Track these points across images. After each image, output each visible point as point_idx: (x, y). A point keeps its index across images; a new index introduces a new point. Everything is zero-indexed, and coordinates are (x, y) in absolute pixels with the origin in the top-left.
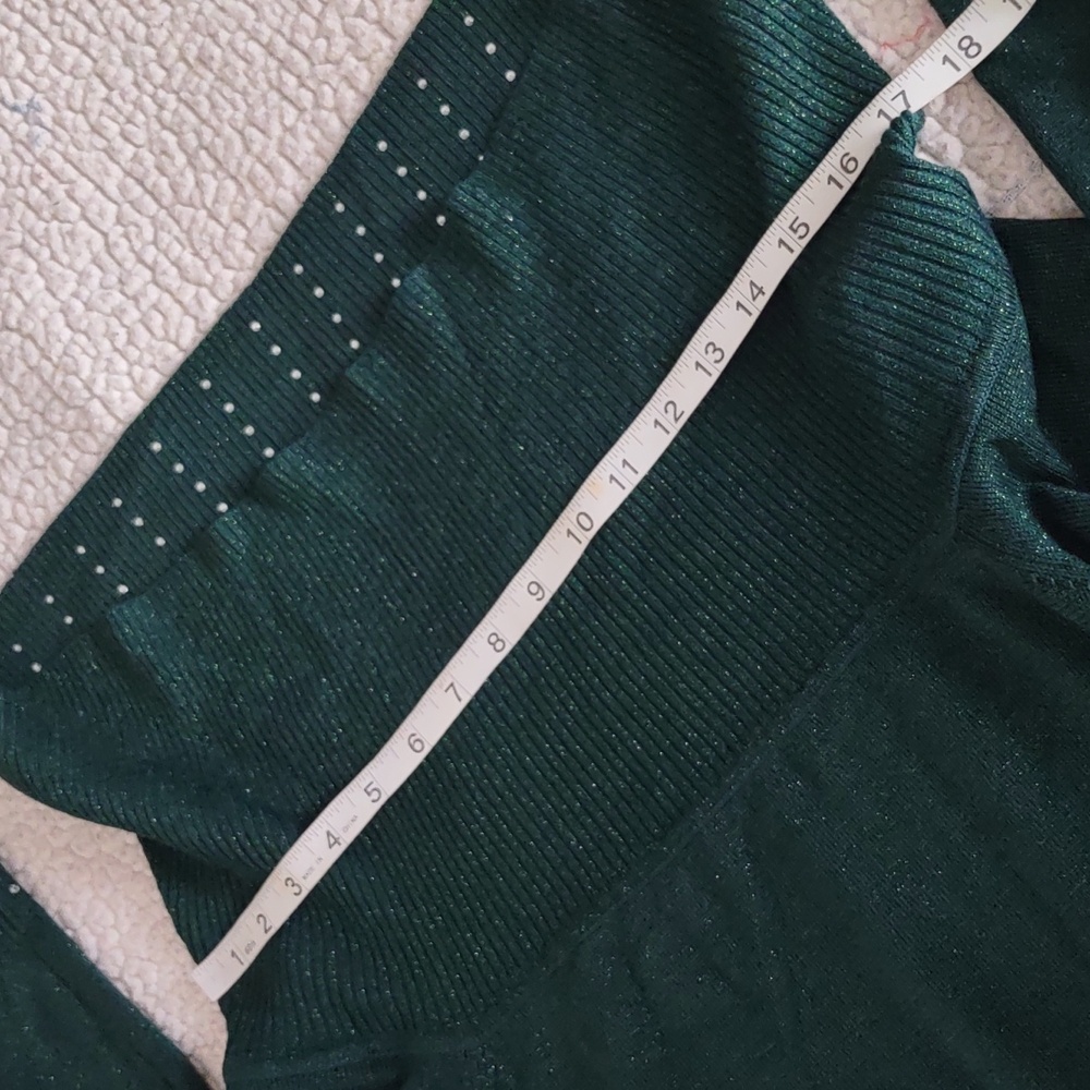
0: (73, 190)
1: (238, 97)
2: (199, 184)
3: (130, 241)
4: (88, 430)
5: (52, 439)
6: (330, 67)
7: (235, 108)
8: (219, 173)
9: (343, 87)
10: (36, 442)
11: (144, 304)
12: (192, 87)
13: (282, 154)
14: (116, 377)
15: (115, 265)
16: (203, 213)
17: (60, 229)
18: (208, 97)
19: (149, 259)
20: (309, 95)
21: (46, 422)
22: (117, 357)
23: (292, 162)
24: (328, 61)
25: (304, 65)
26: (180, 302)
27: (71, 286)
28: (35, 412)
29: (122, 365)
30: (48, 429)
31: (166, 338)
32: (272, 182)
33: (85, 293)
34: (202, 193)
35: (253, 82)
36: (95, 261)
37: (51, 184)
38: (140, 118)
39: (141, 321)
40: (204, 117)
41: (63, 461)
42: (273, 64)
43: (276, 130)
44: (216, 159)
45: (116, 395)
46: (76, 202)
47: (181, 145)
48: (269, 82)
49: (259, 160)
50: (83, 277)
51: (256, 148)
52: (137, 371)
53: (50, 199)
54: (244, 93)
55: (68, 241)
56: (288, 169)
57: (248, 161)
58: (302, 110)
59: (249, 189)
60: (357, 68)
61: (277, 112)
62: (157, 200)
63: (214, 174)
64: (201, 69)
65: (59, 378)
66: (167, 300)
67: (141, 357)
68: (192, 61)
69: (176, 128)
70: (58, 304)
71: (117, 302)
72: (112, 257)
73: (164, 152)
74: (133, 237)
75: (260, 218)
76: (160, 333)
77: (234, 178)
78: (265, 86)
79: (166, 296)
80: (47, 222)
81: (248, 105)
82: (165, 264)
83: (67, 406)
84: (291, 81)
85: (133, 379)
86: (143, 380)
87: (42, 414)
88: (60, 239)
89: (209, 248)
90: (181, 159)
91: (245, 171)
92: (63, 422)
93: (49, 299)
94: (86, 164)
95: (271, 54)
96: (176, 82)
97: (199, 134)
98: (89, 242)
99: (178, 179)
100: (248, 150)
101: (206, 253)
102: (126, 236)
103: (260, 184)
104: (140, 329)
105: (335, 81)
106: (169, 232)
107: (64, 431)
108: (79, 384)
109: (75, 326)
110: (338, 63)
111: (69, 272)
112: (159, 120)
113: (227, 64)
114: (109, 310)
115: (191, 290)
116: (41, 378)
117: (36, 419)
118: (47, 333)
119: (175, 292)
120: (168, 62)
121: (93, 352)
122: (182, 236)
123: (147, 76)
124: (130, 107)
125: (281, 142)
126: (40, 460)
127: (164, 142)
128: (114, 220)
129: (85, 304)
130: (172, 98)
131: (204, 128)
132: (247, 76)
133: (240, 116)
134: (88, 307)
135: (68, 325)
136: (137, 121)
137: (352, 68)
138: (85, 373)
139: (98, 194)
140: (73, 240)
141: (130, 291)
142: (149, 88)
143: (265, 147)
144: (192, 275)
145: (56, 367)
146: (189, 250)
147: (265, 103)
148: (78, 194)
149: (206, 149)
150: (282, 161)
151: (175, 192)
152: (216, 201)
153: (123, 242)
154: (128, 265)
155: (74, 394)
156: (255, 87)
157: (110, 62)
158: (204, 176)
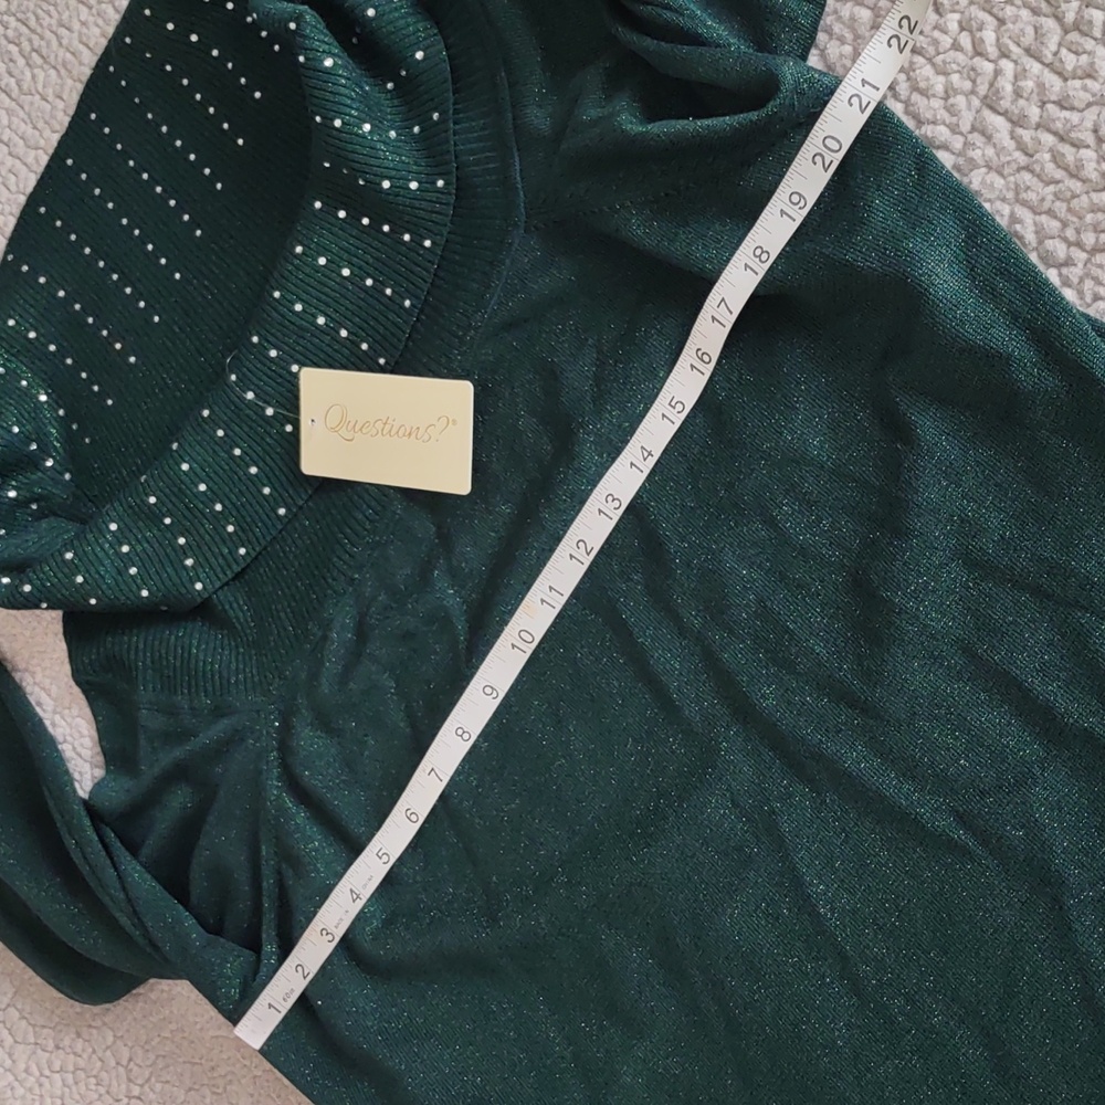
1: (52, 8)
2: (34, 77)
7: (50, 16)
12: (23, 8)
13: (81, 42)
16: (37, 97)
32: (76, 63)
34: (35, 83)
43: (76, 26)
44: (42, 57)
47: (21, 52)
51: (65, 42)
57: (61, 52)
58: (90, 8)
59: (63, 71)
61: (75, 13)
62: (10, 97)
63: (42, 67)
69: (17, 41)
73: (11, 60)
77: (54, 68)
79: (18, 161)
81: (59, 13)
82: (17, 139)
89: (42, 121)
90: (21, 62)
91: (60, 60)
97: (30, 41)
99: (20, 77)
100: (61, 44)
101: (40, 125)
106: (18, 116)
115: (32, 153)
122: (26, 117)
125: (80, 34)
127: (10, 52)
133: (54, 22)
143: (70, 39)
144: (32, 143)
146: (30, 125)
147: (68, 8)
149: (36, 51)
150: (81, 47)
151: (19, 86)
152: (44, 87)
158: (36, 71)
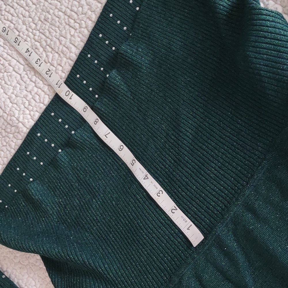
0: (10, 63)
1: (57, 29)
2: (47, 56)
3: (28, 75)
4: (18, 133)
5: (8, 137)
6: (83, 15)
7: (56, 32)
8: (52, 52)
9: (88, 20)
10: (4, 138)
11: (33, 93)
12: (43, 28)
13: (71, 43)
14: (25, 115)
15: (24, 83)
17: (7, 75)
18: (48, 30)
19: (34, 80)
20: (78, 25)
21: (6, 132)
22: (26, 109)
23: (74, 45)
24: (82, 14)
25: (75, 16)
26: (43, 91)
27: (11, 91)
28: (2, 129)
29: (28, 112)
30: (6, 134)
31: (40, 102)
32: (68, 52)
33: (15, 92)
34: (48, 58)
35: (61, 24)
36: (18, 83)
37: (4, 62)
38: (29, 39)
39: (32, 98)
40: (47, 36)
41: (11, 143)
42: (66, 17)
43: (69, 36)
44: (52, 48)
45: (26, 121)
46: (11, 66)
47: (41, 45)
48: (66, 23)
49: (64, 46)
50: (14, 87)
51: (63, 43)
52: (32, 113)
53: (4, 66)
54: (59, 27)
55: (10, 78)
56: (73, 47)
57: (61, 47)
58: (76, 30)
59: (62, 55)
60: (91, 14)
61: (68, 31)
63: (51, 53)
64: (45, 22)
65: (9, 118)
66: (40, 91)
67: (33, 109)
68: (42, 20)
69: (39, 41)
70: (8, 96)
71: (25, 94)
72: (23, 81)
73: (36, 48)
74: (28, 74)
75: (66, 63)
76: (38, 101)
77: (57, 53)
78: (65, 24)
79: (40, 89)
80: (3, 73)
81: (60, 31)
83: (12, 126)
84: (72, 21)
85: (31, 115)
86: (34, 115)
87: (5, 130)
88: (7, 77)
90: (41, 49)
91: (60, 50)
92: (11, 131)
93: (5, 95)
94: (14, 55)
95: (66, 15)
96: (38, 28)
97: (46, 42)
98: (16, 77)
100: (61, 44)
102: (27, 74)
103: (65, 53)
104: (32, 100)
105: (85, 19)
107: (11, 134)
108: (15, 119)
109: (13, 102)
110: (85, 14)
111: (10, 87)
112: (34, 39)
113: (53, 20)
114: (23, 96)
116: (4, 119)
117: (3, 131)
118: (5, 105)
119: (42, 88)
120: (36, 22)
121: (18, 109)
123: (30, 27)
124: (26, 37)
125: (70, 40)
126: (5, 144)
127: (36, 45)
128: (23, 70)
129: (15, 95)
130: (38, 32)
131: (47, 39)
132: (59, 22)
133: (58, 34)
134: (16, 96)
135: (11, 102)
136: (27, 40)
137: (90, 14)
138: (17, 116)
139: (18, 63)
140: (11, 77)
141: (28, 90)
142: (31, 30)
143: (66, 42)
145: (8, 115)
147: (65, 29)
148: (12, 64)
149: (49, 45)
150: (71, 45)
152: (52, 60)
153: (26, 76)
154: (28, 82)
155: (14, 122)
156: (62, 25)
157: (19, 24)
158: (48, 53)
